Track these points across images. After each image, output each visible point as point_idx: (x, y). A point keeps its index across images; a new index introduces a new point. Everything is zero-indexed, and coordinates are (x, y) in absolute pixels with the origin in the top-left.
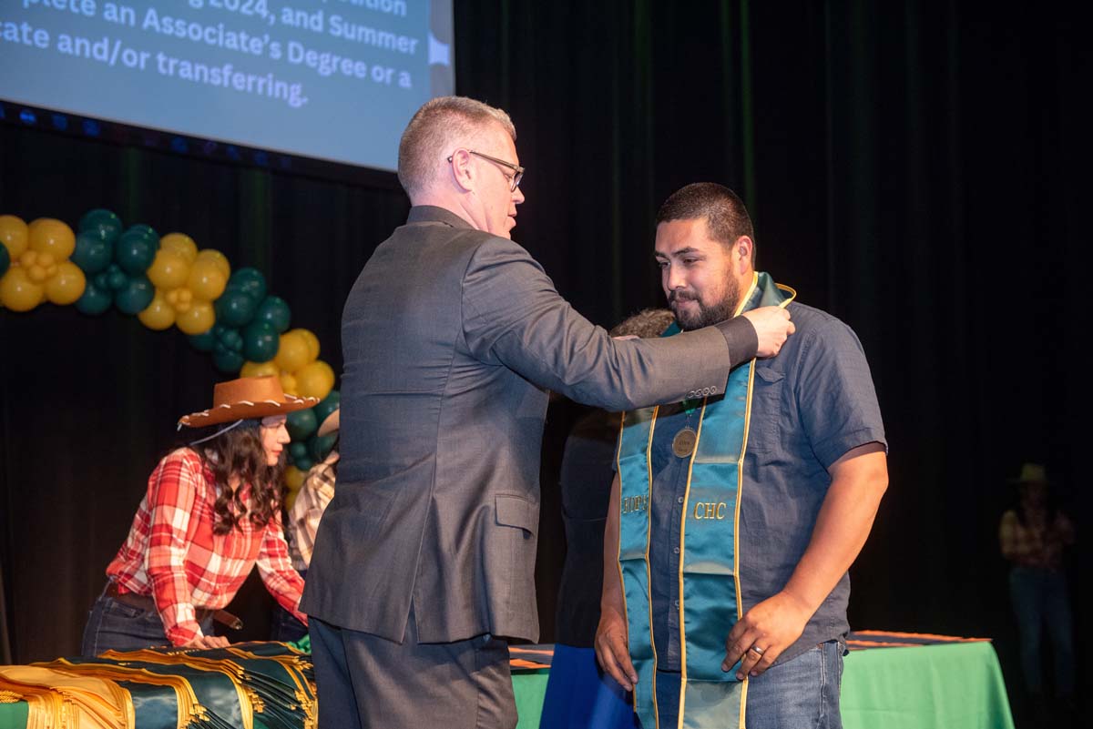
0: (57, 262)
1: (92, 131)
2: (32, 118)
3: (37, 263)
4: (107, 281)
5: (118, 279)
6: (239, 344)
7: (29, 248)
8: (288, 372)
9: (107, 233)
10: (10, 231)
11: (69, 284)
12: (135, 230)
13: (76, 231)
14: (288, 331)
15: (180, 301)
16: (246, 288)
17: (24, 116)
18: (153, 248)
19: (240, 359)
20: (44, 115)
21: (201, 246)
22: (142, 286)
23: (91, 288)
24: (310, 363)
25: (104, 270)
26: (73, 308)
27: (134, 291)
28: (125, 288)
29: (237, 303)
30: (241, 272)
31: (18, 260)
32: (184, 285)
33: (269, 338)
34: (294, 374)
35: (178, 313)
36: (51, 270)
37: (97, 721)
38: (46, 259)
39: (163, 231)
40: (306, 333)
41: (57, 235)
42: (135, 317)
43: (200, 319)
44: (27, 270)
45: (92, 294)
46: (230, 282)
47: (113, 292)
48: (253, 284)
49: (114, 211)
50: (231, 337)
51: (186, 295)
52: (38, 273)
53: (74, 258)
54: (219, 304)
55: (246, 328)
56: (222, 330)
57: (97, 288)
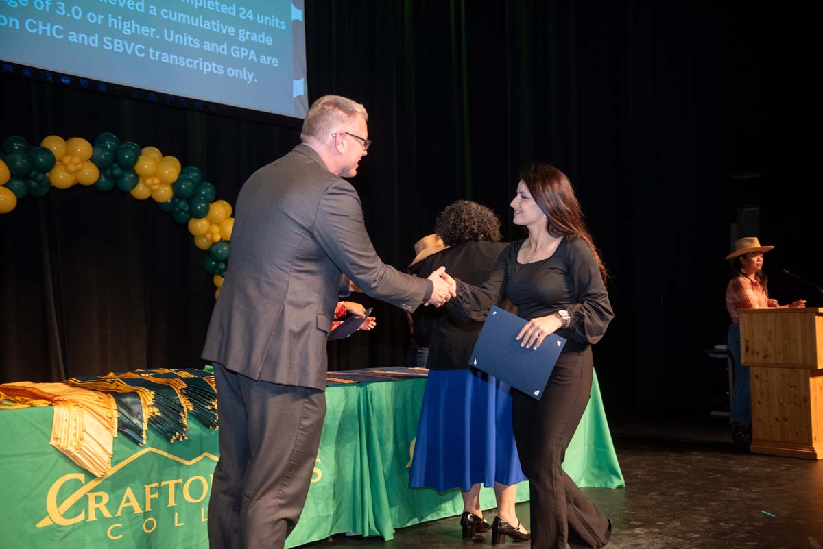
0: (82, 161)
1: (103, 89)
2: (68, 81)
3: (71, 162)
4: (111, 173)
5: (117, 172)
6: (187, 208)
7: (66, 154)
8: (215, 224)
9: (111, 145)
10: (54, 144)
11: (90, 174)
12: (127, 144)
13: (93, 145)
14: (214, 201)
15: (153, 184)
16: (190, 177)
17: (63, 80)
18: (137, 155)
19: (188, 216)
20: (75, 80)
21: (164, 155)
22: (132, 176)
23: (103, 177)
24: (226, 219)
25: (110, 166)
26: (92, 188)
27: (127, 179)
28: (121, 177)
29: (185, 185)
30: (188, 168)
31: (61, 161)
32: (155, 175)
33: (204, 205)
34: (218, 224)
35: (152, 191)
36: (79, 166)
37: (95, 417)
38: (76, 160)
39: (143, 146)
40: (225, 202)
41: (82, 147)
42: (129, 192)
43: (164, 194)
44: (66, 166)
45: (103, 180)
46: (180, 174)
47: (115, 179)
48: (194, 175)
49: (115, 134)
50: (182, 204)
51: (156, 181)
52: (72, 167)
53: (92, 160)
54: (175, 186)
55: (191, 199)
56: (177, 200)
57: (106, 177)
